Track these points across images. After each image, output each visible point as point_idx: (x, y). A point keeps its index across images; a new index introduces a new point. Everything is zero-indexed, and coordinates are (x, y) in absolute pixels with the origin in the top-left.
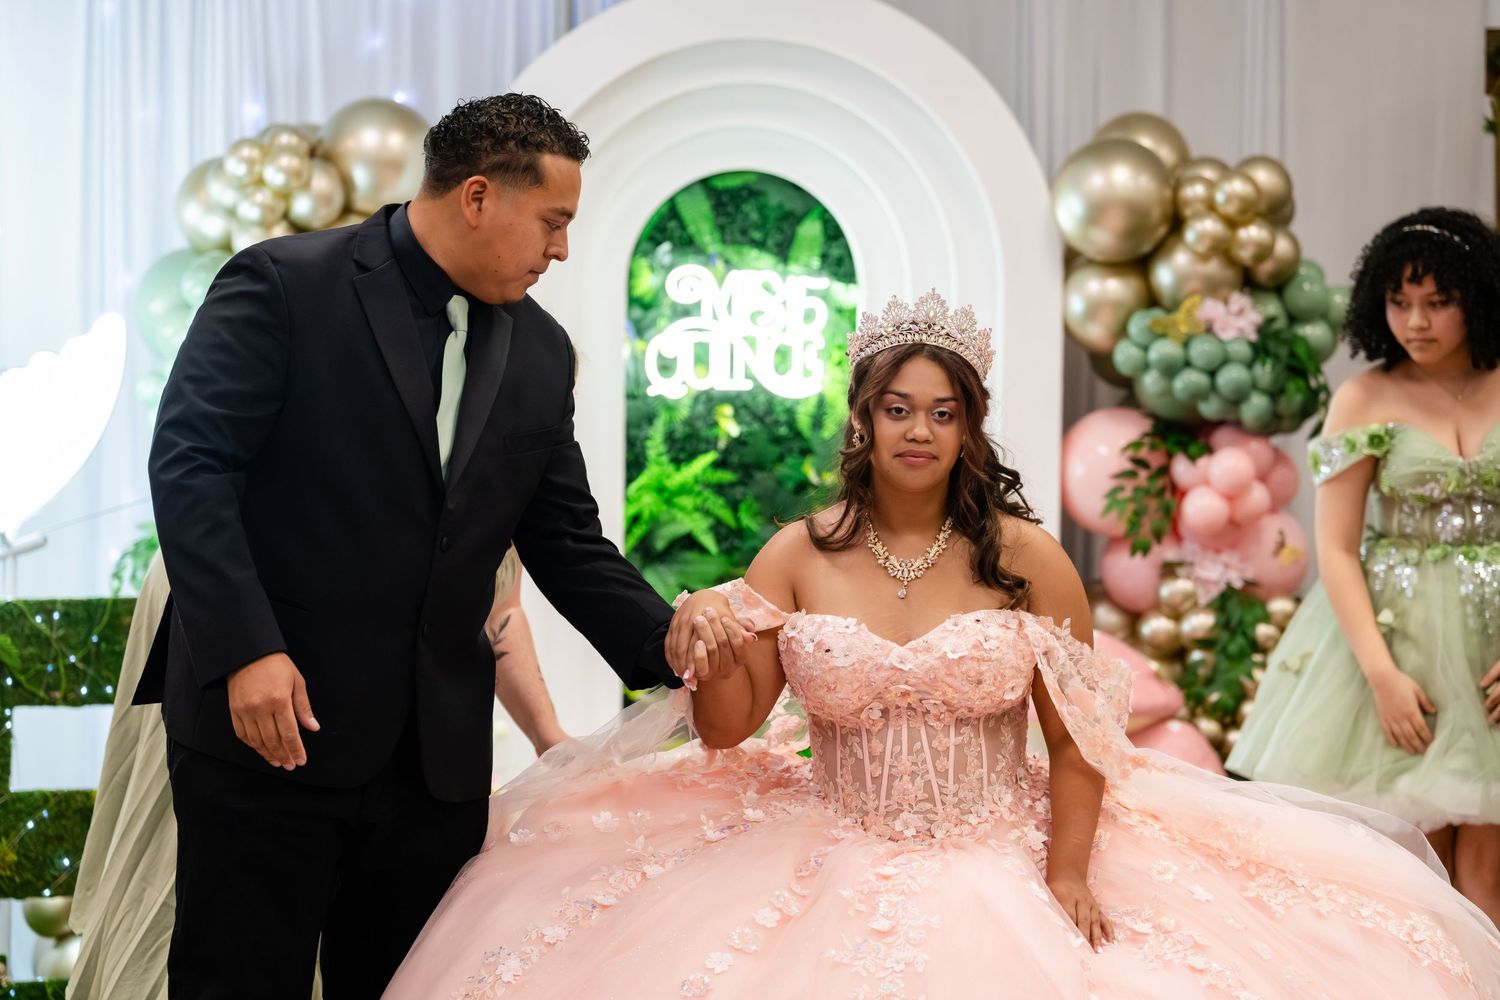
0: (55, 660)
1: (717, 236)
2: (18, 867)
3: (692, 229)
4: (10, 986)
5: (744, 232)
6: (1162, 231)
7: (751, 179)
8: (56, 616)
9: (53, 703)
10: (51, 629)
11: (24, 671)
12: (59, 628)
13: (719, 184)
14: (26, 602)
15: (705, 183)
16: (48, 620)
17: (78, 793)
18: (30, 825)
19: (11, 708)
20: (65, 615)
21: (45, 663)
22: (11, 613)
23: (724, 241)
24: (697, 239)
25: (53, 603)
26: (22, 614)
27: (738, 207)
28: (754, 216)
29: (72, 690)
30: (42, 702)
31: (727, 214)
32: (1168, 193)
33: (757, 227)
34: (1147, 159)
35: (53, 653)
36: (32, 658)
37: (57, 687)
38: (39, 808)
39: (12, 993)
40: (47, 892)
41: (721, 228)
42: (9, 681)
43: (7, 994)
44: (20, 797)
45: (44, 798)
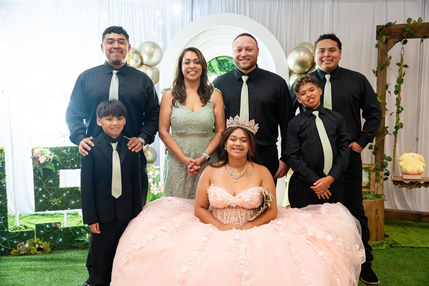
0: (69, 160)
1: (219, 70)
2: (62, 203)
3: (214, 68)
4: (62, 229)
5: (225, 69)
6: (310, 66)
7: (226, 58)
8: (69, 150)
9: (69, 169)
10: (67, 153)
11: (61, 162)
12: (69, 153)
13: (219, 59)
14: (61, 147)
15: (216, 58)
16: (67, 151)
17: (75, 187)
18: (64, 195)
19: (59, 170)
20: (71, 150)
21: (66, 160)
22: (58, 150)
23: (220, 71)
24: (215, 70)
25: (68, 147)
26: (60, 150)
27: (223, 64)
28: (227, 65)
29: (73, 166)
30: (66, 169)
31: (221, 65)
32: (312, 58)
33: (227, 68)
34: (307, 51)
35: (68, 158)
36: (63, 159)
37: (69, 165)
38: (67, 191)
39: (62, 230)
40: (69, 209)
41: (220, 68)
42: (58, 164)
43: (61, 230)
44: (61, 189)
45: (67, 189)
